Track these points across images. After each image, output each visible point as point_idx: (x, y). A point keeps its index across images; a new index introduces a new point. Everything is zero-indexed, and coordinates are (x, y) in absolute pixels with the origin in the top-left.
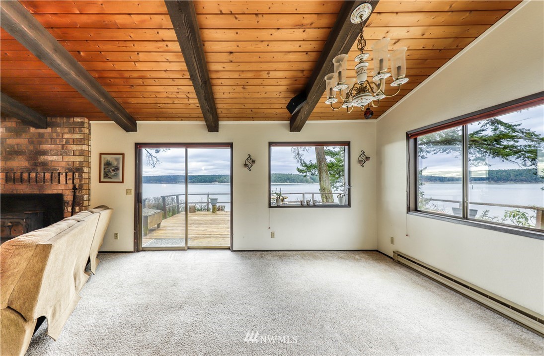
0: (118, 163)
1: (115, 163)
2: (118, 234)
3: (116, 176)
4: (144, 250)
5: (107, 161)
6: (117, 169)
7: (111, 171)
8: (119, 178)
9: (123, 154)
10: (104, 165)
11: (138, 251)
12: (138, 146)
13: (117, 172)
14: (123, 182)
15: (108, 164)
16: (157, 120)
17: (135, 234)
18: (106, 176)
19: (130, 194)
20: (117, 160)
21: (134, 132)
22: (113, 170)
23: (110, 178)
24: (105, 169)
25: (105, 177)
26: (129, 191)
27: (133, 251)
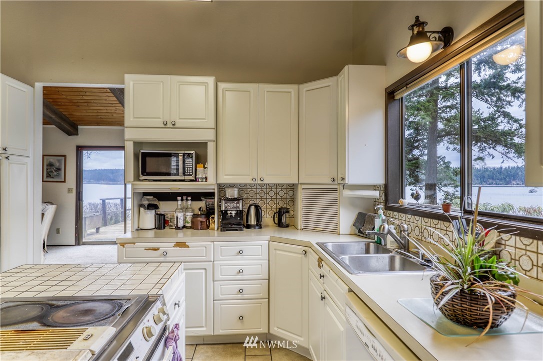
0: (61, 164)
1: (57, 164)
2: (60, 230)
3: (58, 175)
4: (84, 244)
5: (50, 162)
6: (59, 170)
7: (54, 171)
8: (61, 178)
9: (65, 156)
10: (47, 166)
11: (79, 244)
12: (80, 149)
13: (60, 172)
14: (64, 182)
15: (51, 165)
16: (98, 125)
17: (76, 229)
18: (49, 176)
19: (72, 193)
20: (59, 161)
21: (76, 136)
22: (55, 171)
23: (53, 178)
24: (47, 169)
25: (47, 177)
26: (71, 190)
27: (74, 244)
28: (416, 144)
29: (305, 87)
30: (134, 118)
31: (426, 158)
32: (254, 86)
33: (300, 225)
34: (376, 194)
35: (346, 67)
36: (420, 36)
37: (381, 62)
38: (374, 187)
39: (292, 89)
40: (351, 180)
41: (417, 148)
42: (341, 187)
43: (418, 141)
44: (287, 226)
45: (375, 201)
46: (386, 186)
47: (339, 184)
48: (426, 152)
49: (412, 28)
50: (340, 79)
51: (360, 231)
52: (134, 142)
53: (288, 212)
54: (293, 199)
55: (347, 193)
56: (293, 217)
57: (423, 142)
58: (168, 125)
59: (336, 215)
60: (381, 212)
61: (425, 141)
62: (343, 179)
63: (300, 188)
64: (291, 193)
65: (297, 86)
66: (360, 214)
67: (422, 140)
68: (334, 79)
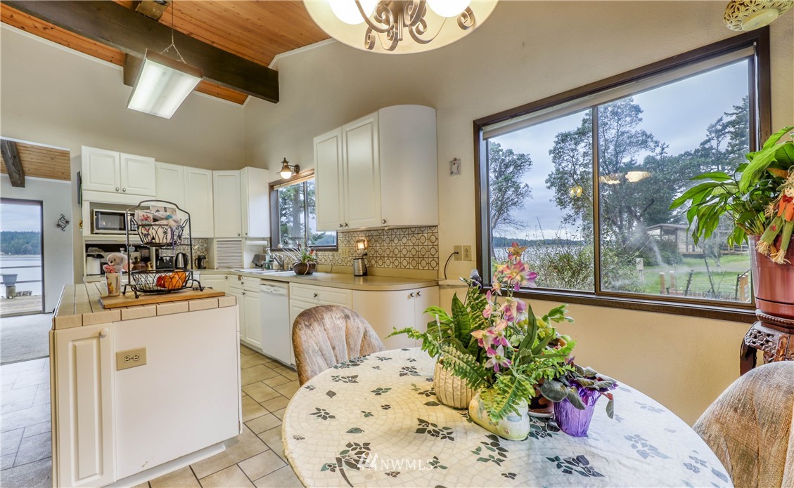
28: (284, 212)
29: (217, 173)
30: (91, 182)
31: (292, 224)
32: (181, 167)
33: (216, 265)
34: (265, 243)
35: (246, 168)
36: (286, 167)
37: (265, 167)
38: (264, 239)
39: (208, 172)
40: (251, 235)
41: (285, 215)
42: (244, 239)
43: (286, 209)
44: (205, 268)
45: (264, 247)
46: (271, 238)
47: (242, 237)
48: (292, 219)
49: (283, 162)
50: (242, 173)
51: (256, 265)
52: (90, 203)
53: (205, 258)
54: (207, 250)
55: (249, 242)
56: (208, 262)
57: (289, 210)
58: (119, 191)
59: (241, 257)
60: (269, 251)
61: (291, 209)
62: (246, 234)
63: (215, 241)
64: (205, 245)
65: (211, 171)
66: (255, 255)
67: (288, 208)
68: (238, 171)
